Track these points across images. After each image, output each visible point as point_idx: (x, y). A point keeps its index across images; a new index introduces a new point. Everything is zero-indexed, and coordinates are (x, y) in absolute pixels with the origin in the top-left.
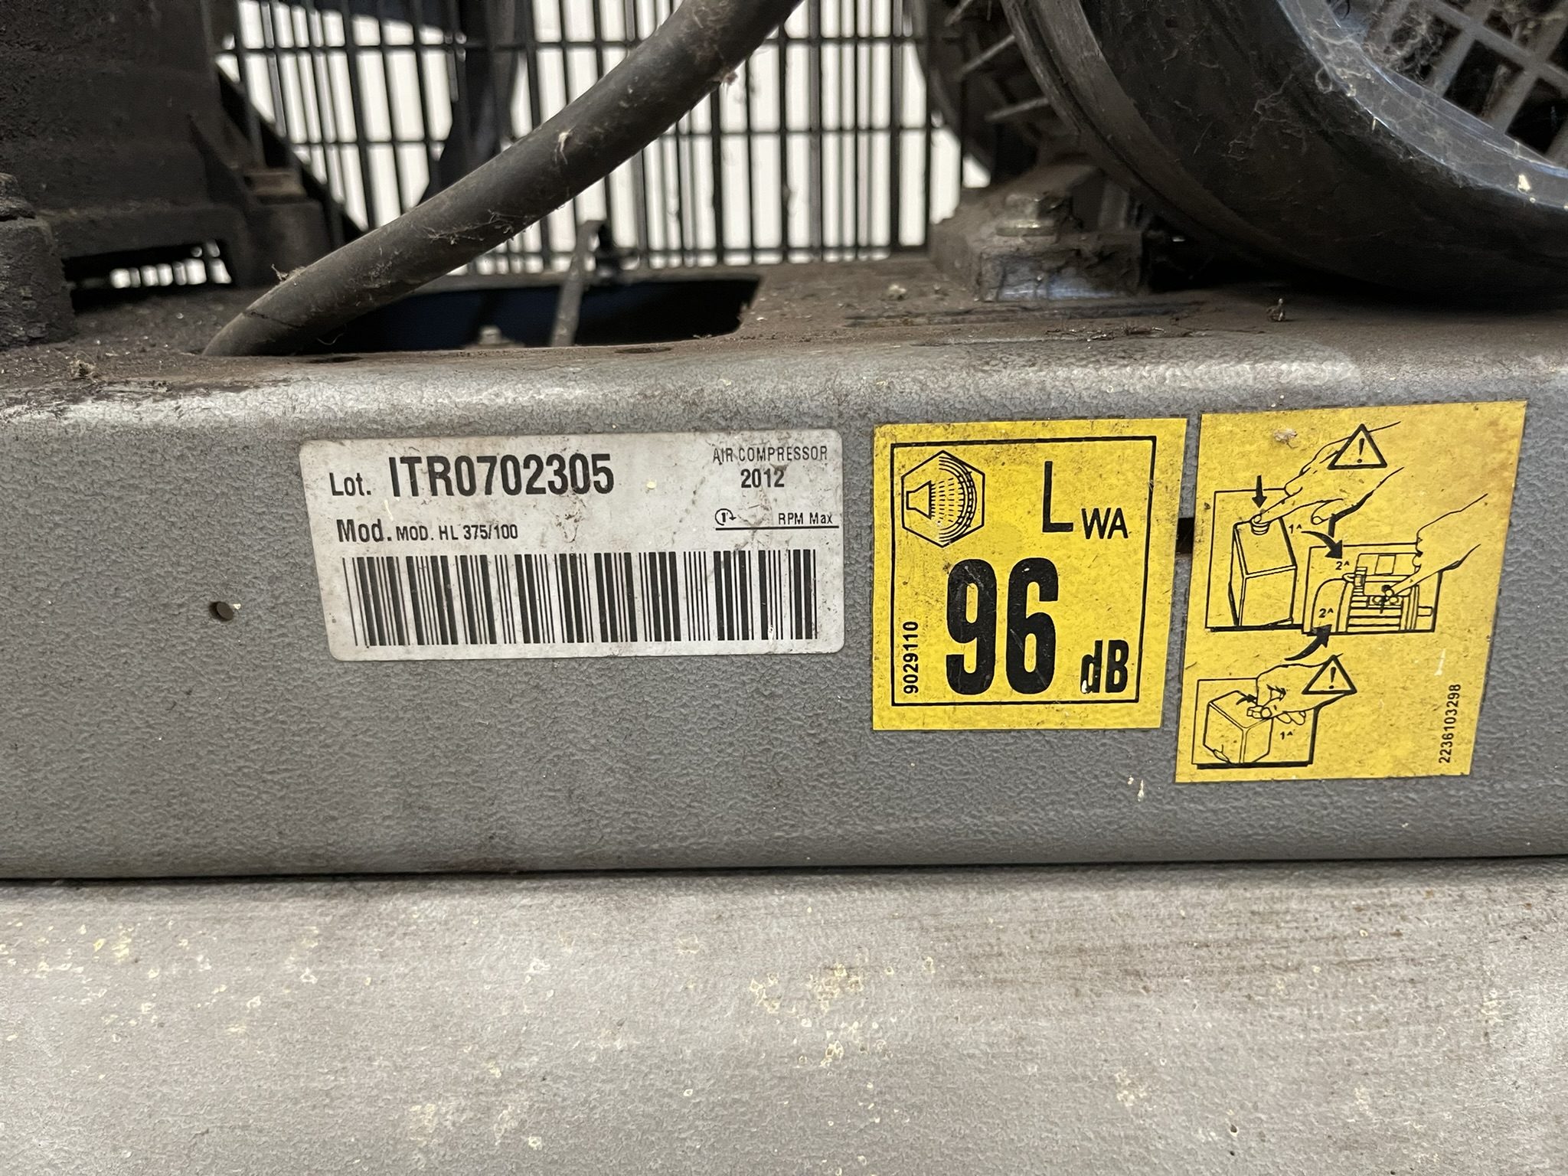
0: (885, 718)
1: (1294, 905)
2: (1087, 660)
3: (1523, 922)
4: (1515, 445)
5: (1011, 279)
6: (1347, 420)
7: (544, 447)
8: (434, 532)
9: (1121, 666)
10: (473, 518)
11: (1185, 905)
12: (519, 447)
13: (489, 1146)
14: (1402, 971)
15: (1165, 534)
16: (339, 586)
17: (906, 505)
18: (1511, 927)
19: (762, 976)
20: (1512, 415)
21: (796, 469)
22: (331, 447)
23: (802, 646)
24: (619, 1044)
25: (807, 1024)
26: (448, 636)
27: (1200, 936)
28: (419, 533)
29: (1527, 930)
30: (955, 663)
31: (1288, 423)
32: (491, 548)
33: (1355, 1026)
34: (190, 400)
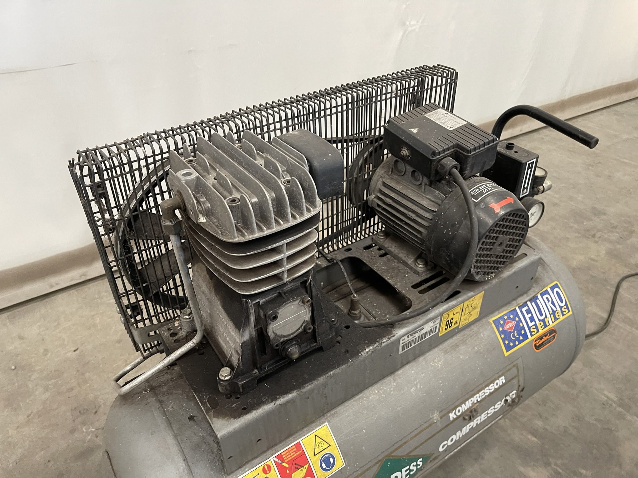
0: (440, 335)
2: (454, 323)
4: (483, 294)
6: (473, 298)
7: (418, 329)
9: (457, 322)
10: (413, 337)
15: (461, 311)
17: (444, 319)
20: (483, 292)
21: (436, 321)
22: (402, 337)
23: (435, 333)
24: (424, 375)
25: (436, 364)
28: (408, 340)
30: (446, 328)
31: (470, 299)
32: (413, 339)
33: (474, 342)
34: (391, 339)
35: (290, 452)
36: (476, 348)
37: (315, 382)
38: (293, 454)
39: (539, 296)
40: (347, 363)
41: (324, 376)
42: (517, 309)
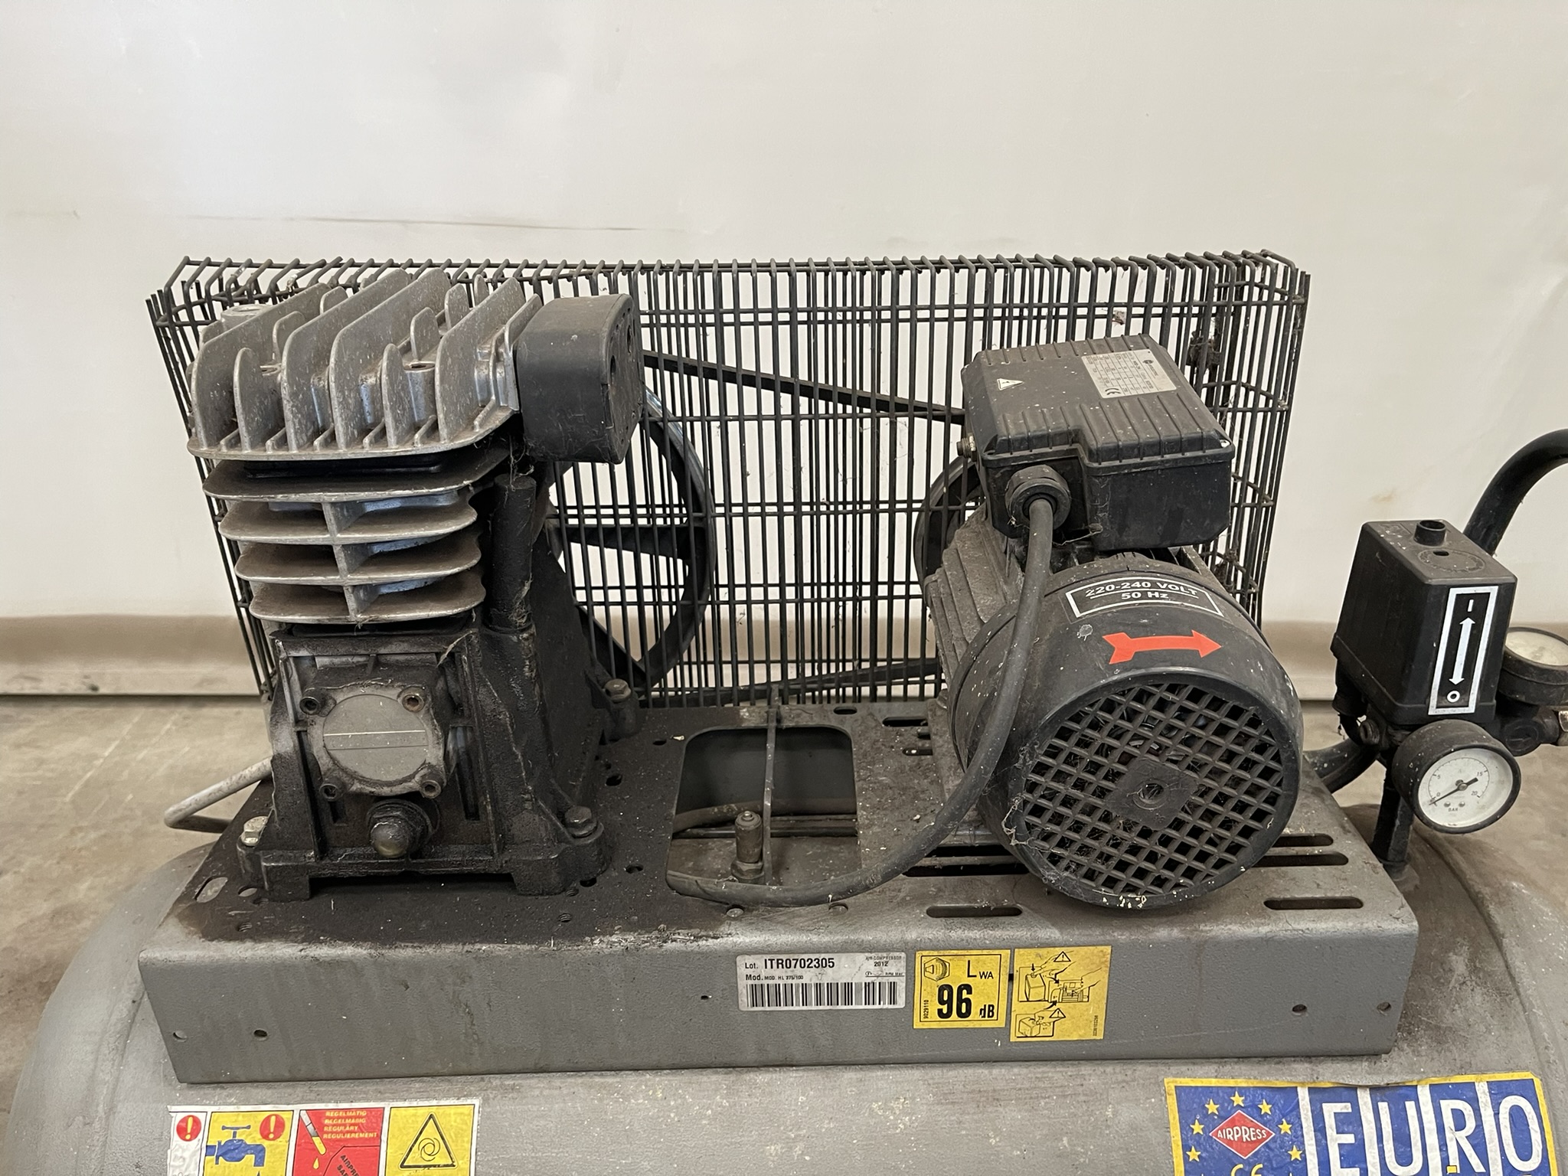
0: (917, 1025)
1: (1050, 1074)
2: (981, 1010)
3: (1124, 1081)
4: (1109, 956)
5: (960, 828)
6: (1059, 950)
7: (813, 957)
8: (777, 978)
9: (992, 1011)
10: (789, 974)
11: (1014, 1075)
12: (806, 957)
13: (793, 1159)
14: (1082, 1098)
15: (1005, 978)
16: (745, 991)
17: (925, 970)
18: (1119, 1083)
19: (877, 1102)
20: (1108, 949)
21: (891, 962)
22: (747, 956)
23: (891, 1006)
24: (832, 1125)
25: (892, 1118)
26: (778, 1004)
27: (1019, 1086)
28: (773, 978)
29: (1124, 1084)
30: (940, 1011)
31: (1043, 951)
32: (794, 982)
33: (1065, 1117)
34: (702, 943)
35: (348, 1121)
36: (1065, 1140)
37: (430, 950)
38: (352, 1128)
39: (1424, 1094)
40: (541, 943)
41: (460, 946)
42: (1303, 1095)
